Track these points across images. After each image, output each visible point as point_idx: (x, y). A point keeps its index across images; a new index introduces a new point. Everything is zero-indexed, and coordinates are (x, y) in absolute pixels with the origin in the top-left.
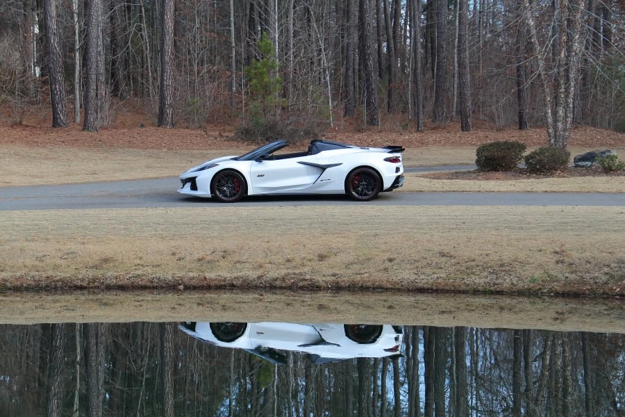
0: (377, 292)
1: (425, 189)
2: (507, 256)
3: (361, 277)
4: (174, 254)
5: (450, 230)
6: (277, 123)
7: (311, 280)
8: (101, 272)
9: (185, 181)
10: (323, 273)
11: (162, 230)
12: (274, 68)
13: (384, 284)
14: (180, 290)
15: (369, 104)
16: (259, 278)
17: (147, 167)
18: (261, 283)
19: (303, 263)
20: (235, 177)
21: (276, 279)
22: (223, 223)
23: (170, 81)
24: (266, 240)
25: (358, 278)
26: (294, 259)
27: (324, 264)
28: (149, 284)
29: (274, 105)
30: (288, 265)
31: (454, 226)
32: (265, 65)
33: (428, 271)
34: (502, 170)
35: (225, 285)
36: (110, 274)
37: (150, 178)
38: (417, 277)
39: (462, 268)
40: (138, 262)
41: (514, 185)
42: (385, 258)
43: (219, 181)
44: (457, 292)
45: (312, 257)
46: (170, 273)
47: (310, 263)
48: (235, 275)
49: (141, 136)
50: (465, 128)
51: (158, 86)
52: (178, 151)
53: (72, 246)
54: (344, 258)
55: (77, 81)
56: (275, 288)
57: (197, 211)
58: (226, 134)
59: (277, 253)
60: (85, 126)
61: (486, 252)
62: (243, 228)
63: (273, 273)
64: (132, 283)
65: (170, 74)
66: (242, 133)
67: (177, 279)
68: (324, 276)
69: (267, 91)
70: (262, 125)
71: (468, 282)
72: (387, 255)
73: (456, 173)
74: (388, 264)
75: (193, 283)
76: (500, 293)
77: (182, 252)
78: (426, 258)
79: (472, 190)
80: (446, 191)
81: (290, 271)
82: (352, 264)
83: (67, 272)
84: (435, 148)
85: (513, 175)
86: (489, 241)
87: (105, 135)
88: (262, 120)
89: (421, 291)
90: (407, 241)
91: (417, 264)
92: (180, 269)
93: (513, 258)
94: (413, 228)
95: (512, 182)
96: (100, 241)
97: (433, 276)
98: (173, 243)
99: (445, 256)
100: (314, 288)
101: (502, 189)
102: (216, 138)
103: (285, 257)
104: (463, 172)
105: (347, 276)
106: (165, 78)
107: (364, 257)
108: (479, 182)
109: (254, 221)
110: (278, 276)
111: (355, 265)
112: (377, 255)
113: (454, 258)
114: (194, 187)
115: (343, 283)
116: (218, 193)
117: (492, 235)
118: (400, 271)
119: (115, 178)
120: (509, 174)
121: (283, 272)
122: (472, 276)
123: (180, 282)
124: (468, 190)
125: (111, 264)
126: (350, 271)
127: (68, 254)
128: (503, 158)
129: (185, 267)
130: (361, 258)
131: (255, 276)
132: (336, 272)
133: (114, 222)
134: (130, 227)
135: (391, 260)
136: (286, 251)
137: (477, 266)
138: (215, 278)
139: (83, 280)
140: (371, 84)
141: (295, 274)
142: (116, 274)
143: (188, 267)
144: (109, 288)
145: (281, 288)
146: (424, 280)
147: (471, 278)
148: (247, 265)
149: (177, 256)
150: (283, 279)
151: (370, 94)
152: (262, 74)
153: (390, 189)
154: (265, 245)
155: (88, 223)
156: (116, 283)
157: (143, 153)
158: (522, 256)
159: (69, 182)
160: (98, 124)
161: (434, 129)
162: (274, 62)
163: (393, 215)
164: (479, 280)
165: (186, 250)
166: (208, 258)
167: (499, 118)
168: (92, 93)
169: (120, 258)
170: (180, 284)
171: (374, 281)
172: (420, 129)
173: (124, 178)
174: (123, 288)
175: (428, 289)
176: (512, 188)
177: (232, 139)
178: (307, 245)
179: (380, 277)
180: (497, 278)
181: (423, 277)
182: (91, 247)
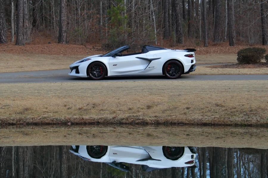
0: (180, 125)
1: (208, 73)
2: (254, 105)
3: (171, 118)
4: (65, 106)
5: (222, 92)
6: (125, 41)
7: (143, 119)
8: (24, 116)
9: (72, 69)
10: (150, 115)
11: (59, 93)
12: (123, 10)
13: (184, 121)
14: (69, 125)
15: (177, 31)
16: (113, 118)
17: (52, 64)
18: (115, 121)
19: (138, 110)
20: (100, 66)
21: (123, 119)
22: (93, 89)
23: (65, 18)
24: (118, 98)
25: (170, 118)
26: (133, 108)
27: (150, 111)
28: (51, 122)
29: (123, 31)
30: (130, 111)
31: (224, 90)
32: (118, 9)
33: (209, 114)
34: (252, 63)
35: (94, 123)
36: (29, 117)
37: (53, 70)
38: (203, 117)
39: (229, 113)
40: (45, 110)
41: (259, 71)
42: (185, 107)
43: (92, 68)
44: (226, 125)
45: (143, 107)
46: (63, 116)
47: (142, 110)
48: (100, 117)
49: (48, 48)
50: (231, 44)
51: (58, 21)
52: (69, 56)
53: (8, 102)
54: (161, 107)
55: (12, 18)
56: (123, 124)
57: (79, 84)
58: (97, 47)
59: (124, 105)
60: (17, 43)
61: (242, 104)
62: (105, 92)
63: (121, 116)
64: (42, 121)
65: (65, 14)
66: (105, 46)
67: (67, 119)
68: (150, 117)
69: (120, 23)
70: (117, 42)
71: (232, 120)
72: (186, 106)
73: (226, 65)
74: (186, 111)
75: (76, 121)
76: (250, 126)
77: (70, 105)
78: (208, 107)
79: (235, 73)
80: (220, 74)
81: (131, 115)
82: (166, 110)
83: (4, 116)
84: (215, 55)
85: (258, 66)
86: (244, 98)
87: (28, 47)
88: (117, 40)
89: (205, 125)
90: (197, 98)
91: (203, 111)
92: (68, 114)
93: (258, 107)
94: (201, 91)
95: (258, 69)
96: (24, 99)
97: (212, 117)
98: (65, 100)
99: (219, 106)
100: (144, 124)
101: (252, 73)
102: (90, 49)
103: (128, 107)
104: (230, 65)
105: (163, 117)
106: (62, 16)
107: (172, 107)
108: (239, 69)
109: (111, 88)
110: (124, 117)
111: (167, 111)
112: (180, 106)
113: (224, 107)
114: (77, 72)
115: (161, 121)
116: (91, 75)
117: (246, 94)
118: (193, 114)
119: (34, 70)
120: (256, 65)
121: (127, 115)
122: (234, 116)
123: (69, 121)
124: (232, 73)
125: (30, 111)
126: (165, 114)
127: (5, 106)
128: (252, 56)
129: (71, 113)
130: (171, 108)
131: (111, 118)
132: (157, 115)
133: (31, 89)
134: (40, 91)
135: (188, 108)
136: (129, 104)
137: (237, 111)
138: (88, 118)
139: (13, 120)
140: (178, 21)
141: (133, 116)
142: (32, 117)
143: (73, 113)
144: (28, 124)
145: (126, 124)
146: (207, 119)
147: (233, 117)
148: (107, 111)
149: (67, 107)
150: (127, 119)
151: (178, 26)
152: (117, 14)
153: (188, 72)
154: (117, 101)
155: (17, 90)
156: (32, 121)
157: (49, 57)
158: (263, 106)
159: (7, 71)
160: (25, 42)
161: (214, 45)
162: (123, 7)
163: (190, 85)
164: (238, 119)
165: (72, 103)
166: (85, 108)
167: (251, 39)
168: (21, 24)
169: (35, 108)
170: (69, 122)
171: (178, 120)
172: (206, 45)
173: (38, 69)
174: (36, 124)
175: (209, 124)
176: (258, 72)
177: (100, 50)
178: (141, 101)
179: (182, 118)
180: (249, 118)
181: (206, 117)
182: (18, 102)
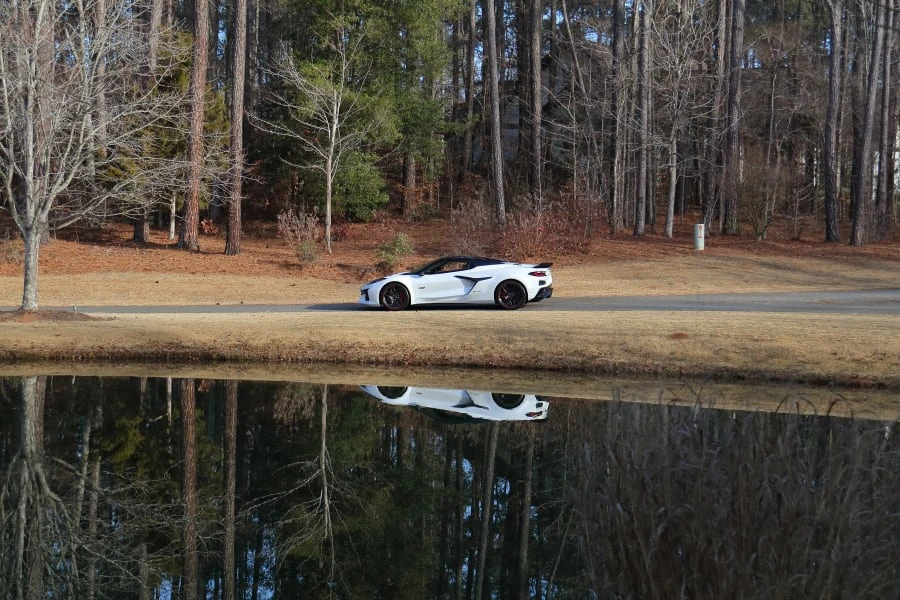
20: (400, 289)
114: (367, 298)
116: (385, 302)
153: (533, 301)
